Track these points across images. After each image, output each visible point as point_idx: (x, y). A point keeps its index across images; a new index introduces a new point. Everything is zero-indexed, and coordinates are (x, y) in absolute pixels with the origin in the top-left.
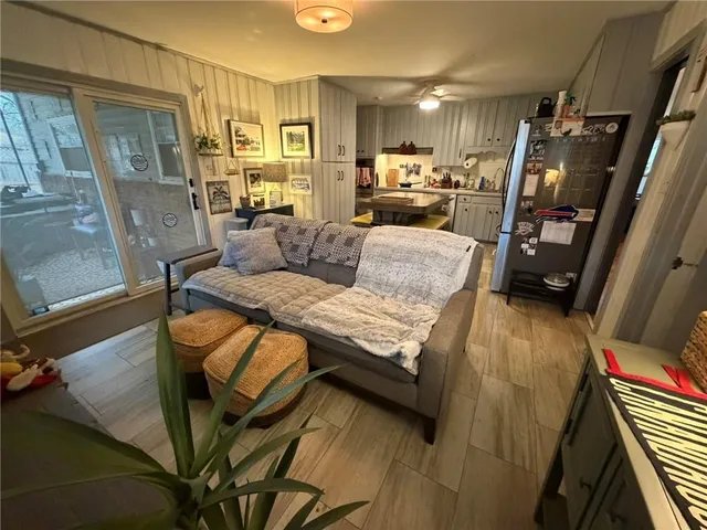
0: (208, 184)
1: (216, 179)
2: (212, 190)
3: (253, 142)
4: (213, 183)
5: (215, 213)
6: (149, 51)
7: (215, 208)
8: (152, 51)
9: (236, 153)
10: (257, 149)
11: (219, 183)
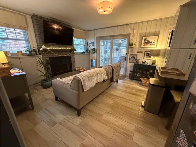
0: (130, 55)
1: (133, 54)
2: (131, 56)
3: (151, 42)
4: (132, 55)
5: (130, 62)
6: (125, 26)
7: (130, 61)
8: (126, 26)
9: (142, 46)
10: (153, 45)
11: (133, 55)
